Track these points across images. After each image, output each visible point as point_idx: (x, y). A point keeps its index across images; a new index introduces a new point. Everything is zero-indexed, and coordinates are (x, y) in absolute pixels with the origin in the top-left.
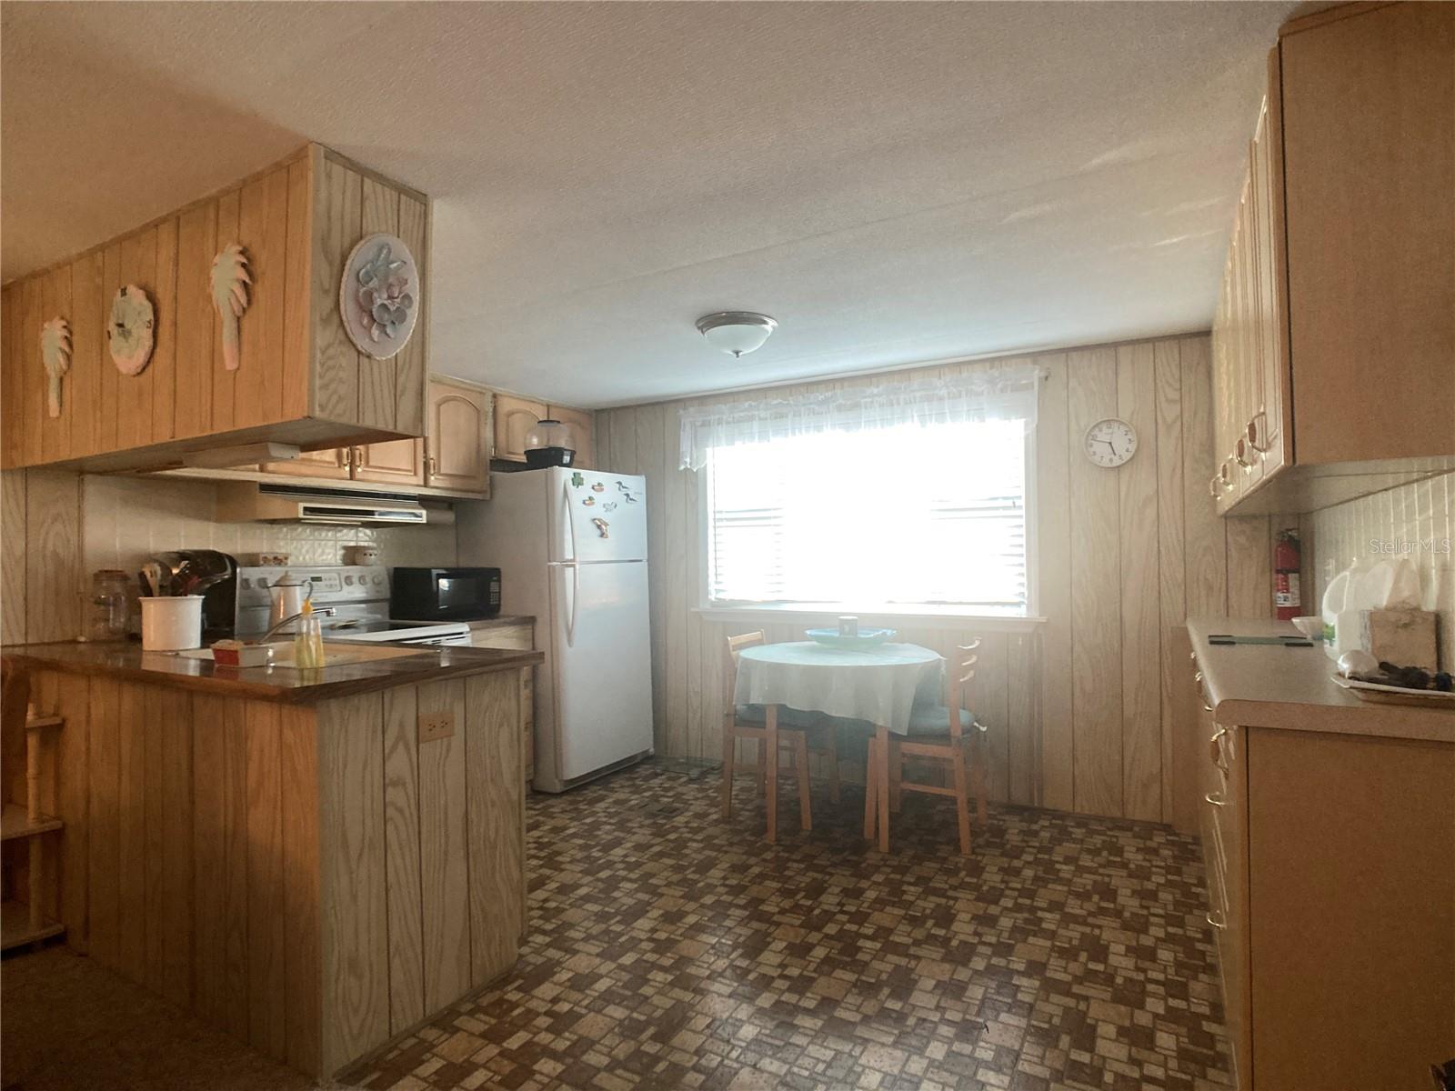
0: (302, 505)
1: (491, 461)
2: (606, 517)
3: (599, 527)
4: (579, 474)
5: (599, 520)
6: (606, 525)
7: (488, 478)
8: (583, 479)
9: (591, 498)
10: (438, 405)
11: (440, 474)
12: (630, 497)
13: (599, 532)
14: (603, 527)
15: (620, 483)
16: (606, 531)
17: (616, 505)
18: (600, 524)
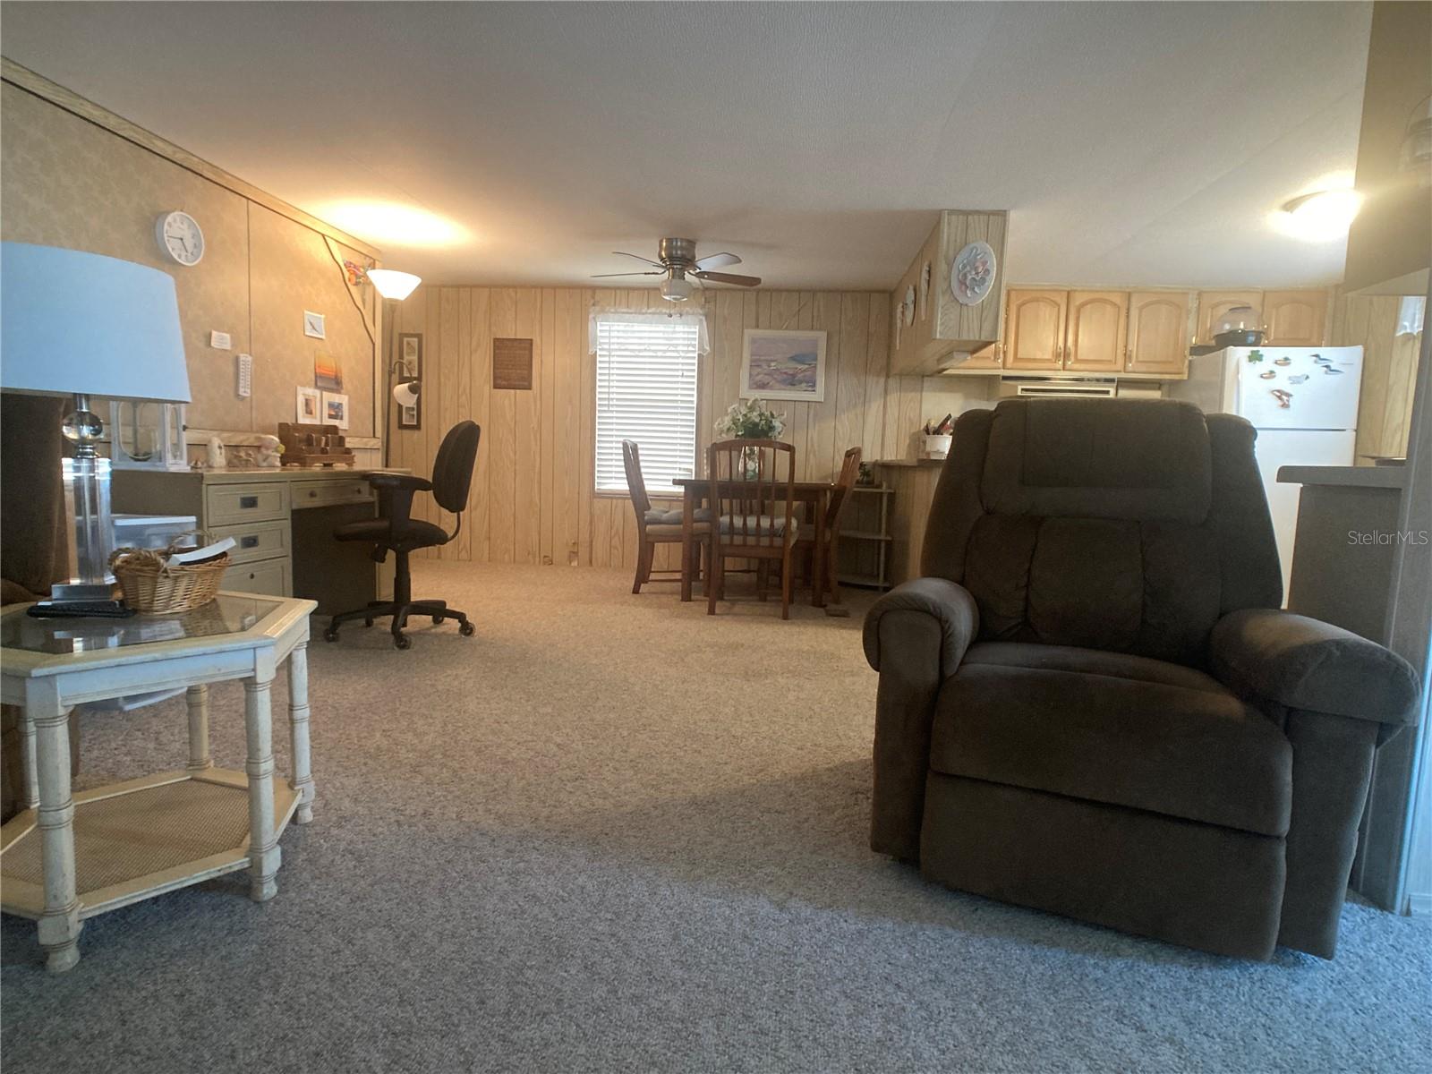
0: (1020, 388)
1: (1191, 348)
2: (1287, 388)
3: (1279, 397)
4: (1258, 351)
5: (1278, 391)
6: (1289, 395)
7: (1187, 362)
8: (1262, 355)
9: (1272, 372)
10: (1141, 309)
11: (1138, 361)
12: (1332, 368)
13: (1280, 403)
14: (1285, 398)
15: (1317, 356)
16: (1288, 401)
17: (1307, 377)
18: (1281, 395)
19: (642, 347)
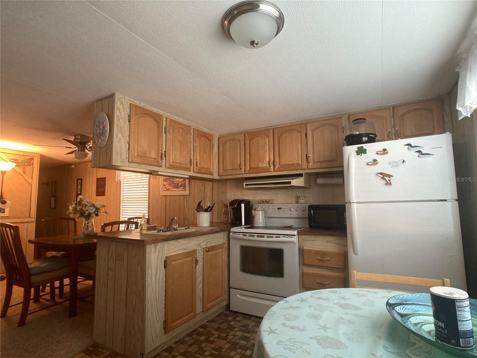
0: (244, 184)
2: (388, 171)
3: (383, 178)
4: (363, 147)
8: (366, 150)
9: (375, 160)
10: (313, 131)
11: (314, 162)
12: (423, 153)
13: (384, 182)
14: (387, 178)
15: (409, 145)
16: (390, 180)
17: (404, 161)
18: (384, 175)
19: (129, 177)
